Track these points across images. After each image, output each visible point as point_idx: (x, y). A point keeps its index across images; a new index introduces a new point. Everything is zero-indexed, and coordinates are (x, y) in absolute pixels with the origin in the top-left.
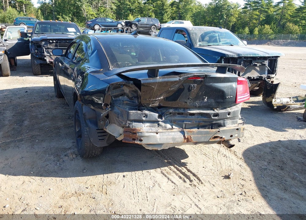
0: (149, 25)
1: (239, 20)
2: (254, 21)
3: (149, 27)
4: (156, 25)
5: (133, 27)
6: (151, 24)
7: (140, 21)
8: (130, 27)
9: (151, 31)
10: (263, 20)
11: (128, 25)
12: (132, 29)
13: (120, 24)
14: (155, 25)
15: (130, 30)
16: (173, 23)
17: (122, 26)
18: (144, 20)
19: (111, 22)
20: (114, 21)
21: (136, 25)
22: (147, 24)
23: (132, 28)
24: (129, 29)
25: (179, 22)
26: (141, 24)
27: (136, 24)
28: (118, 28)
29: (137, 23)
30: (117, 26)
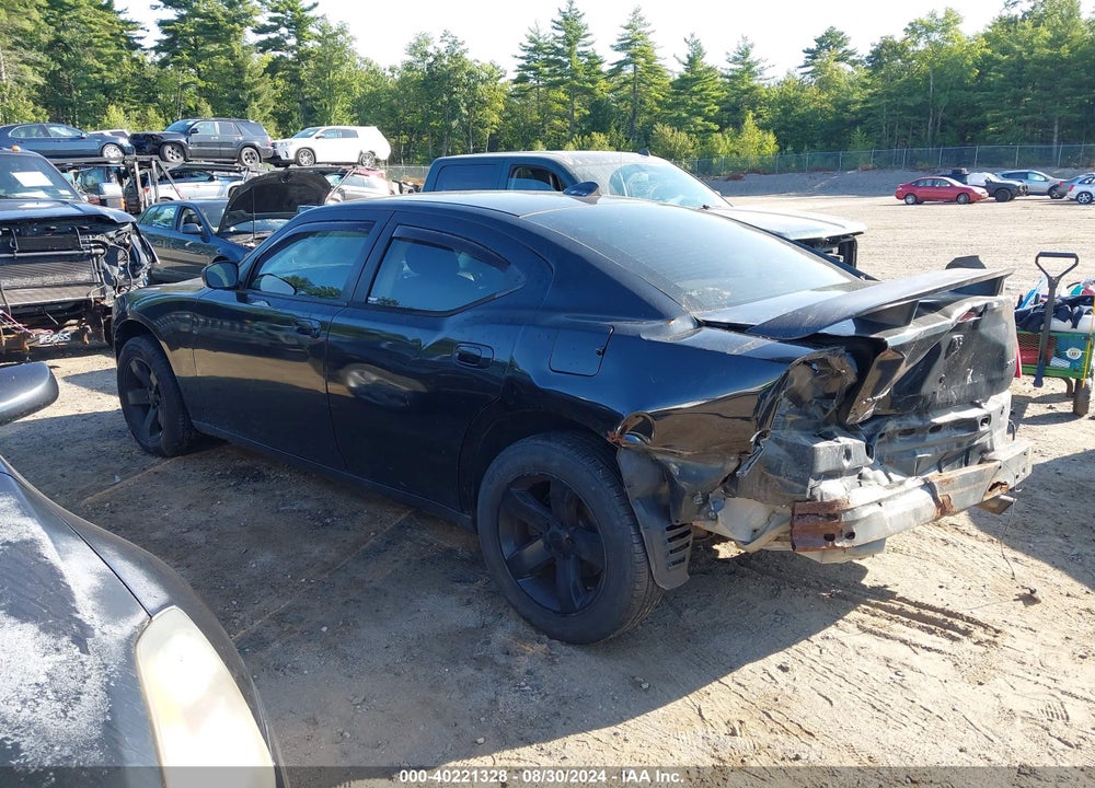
0: (230, 144)
1: (508, 118)
2: (558, 122)
3: (233, 155)
4: (257, 144)
5: (169, 156)
6: (239, 143)
7: (195, 131)
8: (156, 157)
9: (243, 168)
10: (584, 119)
11: (148, 148)
12: (167, 164)
13: (114, 147)
14: (254, 147)
15: (157, 165)
16: (318, 134)
17: (121, 154)
18: (209, 127)
19: (72, 139)
20: (84, 135)
21: (180, 148)
22: (221, 144)
23: (164, 159)
24: (154, 163)
25: (338, 131)
26: (200, 144)
27: (180, 145)
28: (106, 163)
29: (183, 140)
30: (102, 155)
